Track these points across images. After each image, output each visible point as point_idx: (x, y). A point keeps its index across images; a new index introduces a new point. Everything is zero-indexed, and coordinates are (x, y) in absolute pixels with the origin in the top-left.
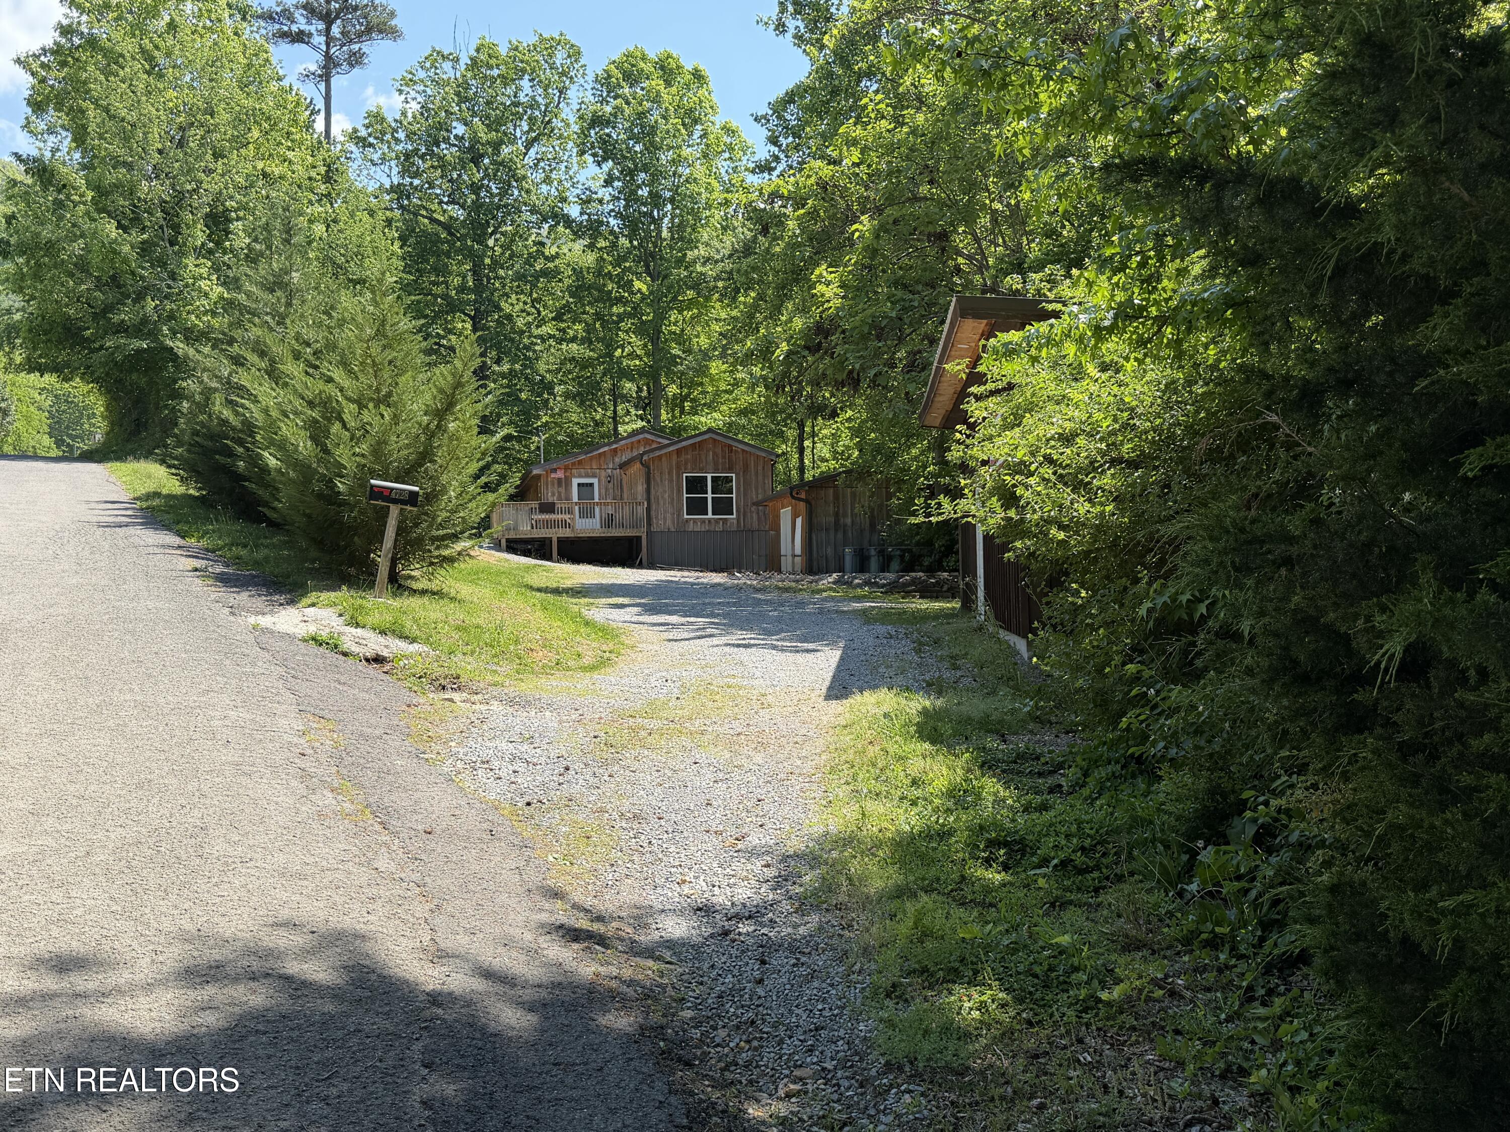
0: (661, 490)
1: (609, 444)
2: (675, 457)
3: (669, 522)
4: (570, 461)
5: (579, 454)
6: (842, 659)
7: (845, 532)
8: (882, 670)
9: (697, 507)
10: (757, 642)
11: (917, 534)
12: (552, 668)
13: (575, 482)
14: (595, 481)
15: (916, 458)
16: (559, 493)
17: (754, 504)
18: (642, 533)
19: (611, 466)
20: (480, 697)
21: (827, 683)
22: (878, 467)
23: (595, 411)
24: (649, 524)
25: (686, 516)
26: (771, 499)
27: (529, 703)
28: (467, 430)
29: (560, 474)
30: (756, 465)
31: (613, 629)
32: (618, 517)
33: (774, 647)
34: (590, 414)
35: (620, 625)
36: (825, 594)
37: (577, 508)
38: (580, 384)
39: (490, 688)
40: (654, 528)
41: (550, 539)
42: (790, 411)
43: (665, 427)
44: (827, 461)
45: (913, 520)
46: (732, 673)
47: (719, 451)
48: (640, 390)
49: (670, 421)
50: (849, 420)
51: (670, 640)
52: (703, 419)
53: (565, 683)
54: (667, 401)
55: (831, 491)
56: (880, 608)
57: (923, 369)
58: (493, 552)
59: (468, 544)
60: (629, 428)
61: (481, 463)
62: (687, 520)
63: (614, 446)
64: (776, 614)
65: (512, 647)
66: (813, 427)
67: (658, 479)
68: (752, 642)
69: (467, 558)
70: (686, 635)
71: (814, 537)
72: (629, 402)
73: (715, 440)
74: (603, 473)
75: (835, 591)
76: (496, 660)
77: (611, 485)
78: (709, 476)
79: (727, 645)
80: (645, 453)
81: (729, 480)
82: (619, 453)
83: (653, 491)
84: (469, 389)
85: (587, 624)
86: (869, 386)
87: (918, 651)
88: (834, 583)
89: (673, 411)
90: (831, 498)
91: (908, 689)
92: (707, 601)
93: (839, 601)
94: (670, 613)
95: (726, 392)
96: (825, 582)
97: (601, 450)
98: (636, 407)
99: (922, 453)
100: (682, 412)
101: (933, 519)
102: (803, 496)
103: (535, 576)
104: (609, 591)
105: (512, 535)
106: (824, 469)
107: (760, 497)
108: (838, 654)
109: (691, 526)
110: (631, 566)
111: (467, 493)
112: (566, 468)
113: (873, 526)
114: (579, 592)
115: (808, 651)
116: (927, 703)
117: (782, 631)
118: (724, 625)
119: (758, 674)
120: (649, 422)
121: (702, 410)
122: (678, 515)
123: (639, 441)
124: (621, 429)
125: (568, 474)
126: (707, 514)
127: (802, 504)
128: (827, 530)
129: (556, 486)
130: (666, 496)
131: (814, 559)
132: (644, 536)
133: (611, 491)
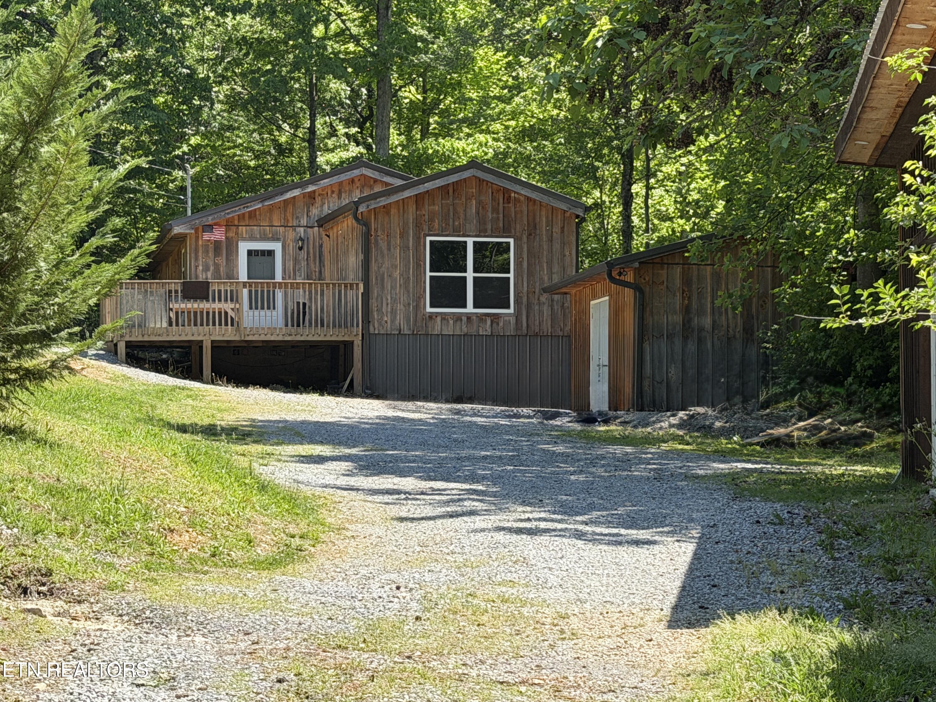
0: (387, 264)
1: (302, 185)
2: (412, 209)
3: (400, 319)
4: (234, 212)
5: (252, 200)
6: (696, 557)
7: (700, 341)
8: (766, 578)
9: (449, 293)
10: (550, 525)
11: (826, 346)
12: (204, 562)
13: (244, 247)
14: (277, 247)
15: (824, 216)
16: (217, 266)
17: (545, 290)
18: (356, 337)
19: (304, 222)
20: (85, 607)
21: (672, 599)
22: (759, 229)
23: (279, 128)
24: (367, 320)
25: (429, 309)
26: (574, 282)
27: (167, 620)
28: (71, 158)
29: (218, 235)
30: (551, 223)
31: (306, 498)
32: (314, 308)
33: (579, 535)
34: (270, 133)
35: (318, 491)
36: (664, 447)
37: (245, 291)
38: (255, 83)
39: (103, 594)
40: (375, 328)
41: (200, 344)
42: (609, 132)
43: (397, 156)
44: (671, 219)
45: (829, 323)
46: (509, 577)
47: (487, 198)
48: (355, 94)
49: (404, 147)
50: (710, 149)
51: (402, 519)
52: (460, 145)
53: (228, 589)
54: (399, 113)
55: (678, 270)
56: (761, 471)
57: (843, 65)
58: (104, 364)
59: (67, 349)
60: (335, 158)
61: (92, 215)
62: (432, 316)
63: (311, 188)
64: (582, 478)
65: (138, 526)
66: (648, 160)
67: (383, 245)
68: (543, 525)
69: (65, 373)
70: (429, 511)
71: (647, 347)
72: (335, 113)
73: (481, 181)
74: (291, 235)
75: (681, 440)
76: (111, 546)
77: (303, 254)
78: (470, 242)
79: (500, 529)
80: (362, 200)
81: (504, 249)
82: (318, 199)
83: (374, 267)
84: (76, 89)
85: (263, 488)
86: (748, 93)
87: (828, 548)
88: (680, 426)
89: (409, 130)
90: (678, 282)
91: (812, 613)
92: (464, 453)
93: (688, 460)
94: (402, 473)
95: (500, 99)
96: (665, 424)
97: (289, 195)
98: (348, 124)
99: (834, 208)
100: (425, 134)
101: (865, 322)
102: (629, 277)
103: (173, 406)
104: (298, 434)
105: (137, 337)
106: (664, 232)
107: (556, 279)
108: (689, 548)
109: (437, 328)
110: (335, 392)
111: (67, 264)
112: (229, 225)
113: (748, 331)
114: (249, 434)
115: (637, 543)
116: (847, 638)
117: (591, 507)
118: (494, 495)
119: (553, 580)
120: (368, 147)
121: (459, 129)
122: (417, 307)
123: (353, 181)
124: (321, 159)
125: (231, 234)
126: (464, 306)
127: (628, 293)
128: (670, 336)
129: (211, 254)
130: (397, 274)
131: (646, 383)
132: (358, 342)
133: (304, 264)
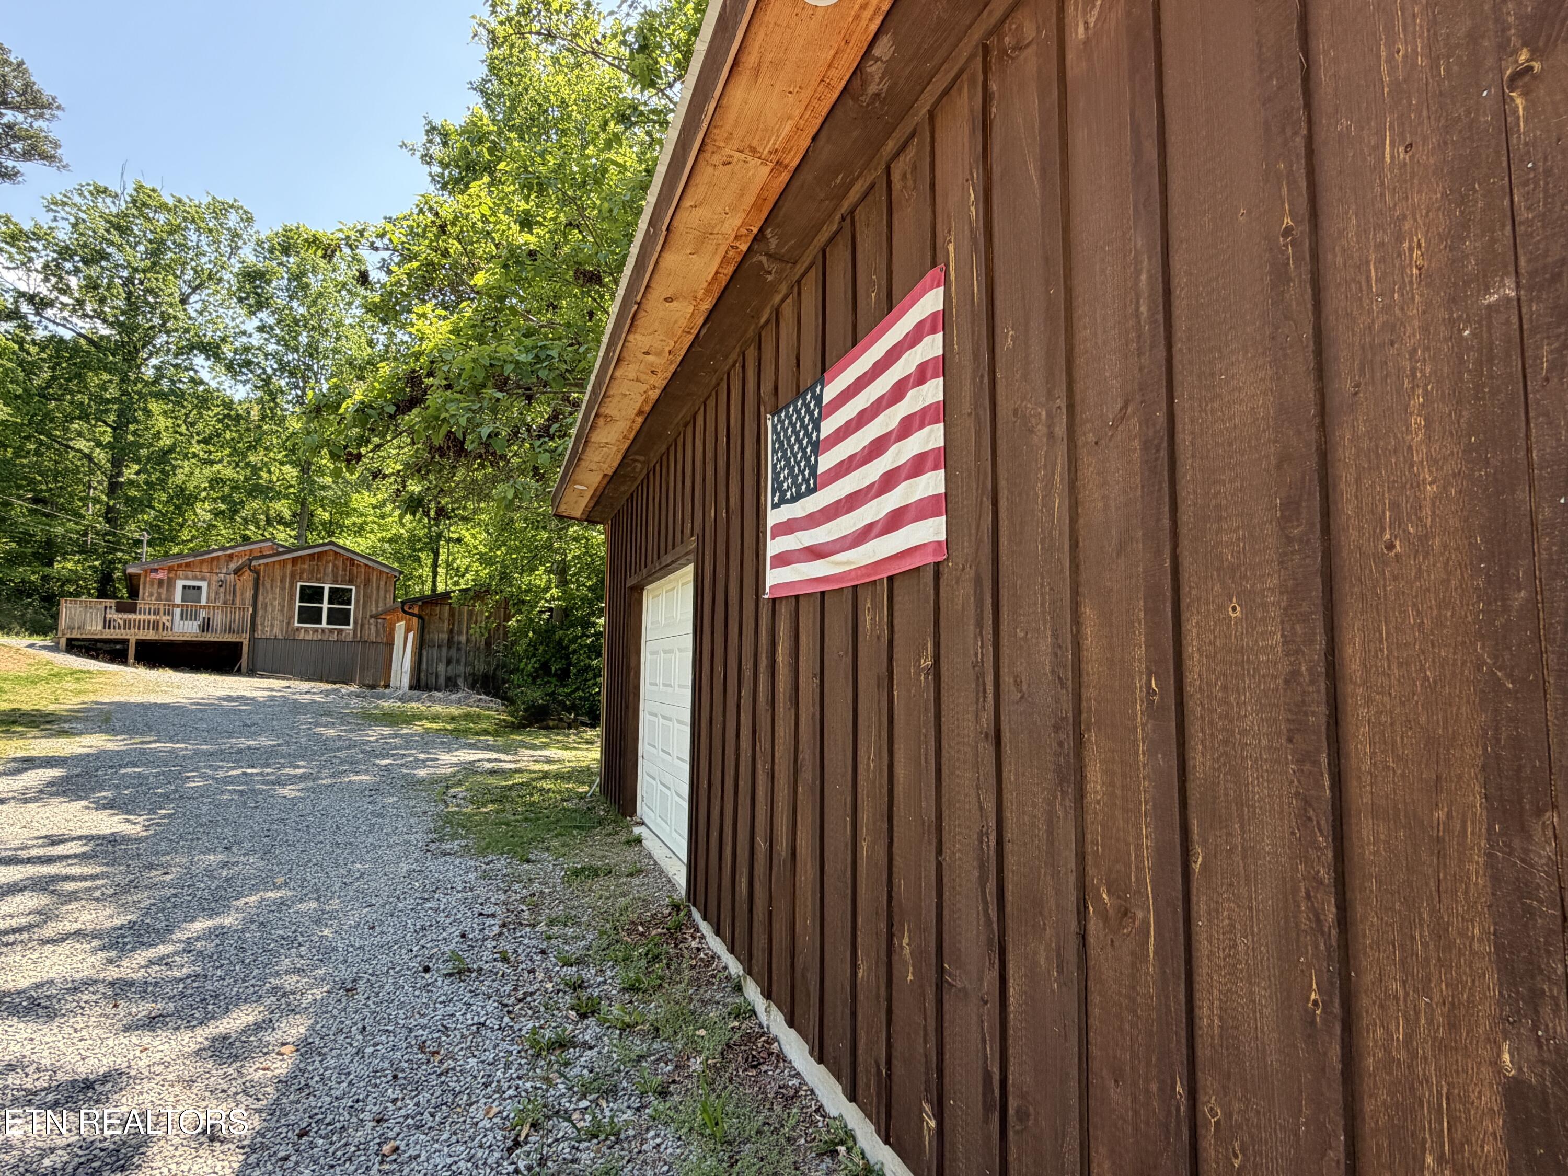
0: (270, 596)
2: (289, 566)
3: (276, 630)
4: (176, 562)
5: (188, 556)
7: (458, 649)
9: (310, 616)
13: (180, 584)
14: (204, 585)
16: (159, 594)
17: (371, 617)
18: (245, 639)
19: (224, 571)
24: (253, 629)
25: (296, 625)
26: (389, 613)
29: (162, 575)
30: (378, 580)
37: (178, 610)
40: (258, 635)
41: (126, 641)
47: (340, 563)
55: (447, 607)
62: (298, 629)
63: (230, 552)
67: (268, 586)
71: (424, 653)
73: (336, 553)
74: (215, 578)
77: (222, 590)
78: (327, 587)
80: (254, 558)
81: (348, 592)
82: (235, 559)
83: (260, 598)
90: (446, 615)
97: (214, 554)
102: (417, 611)
105: (76, 635)
107: (380, 610)
109: (301, 635)
112: (170, 569)
113: (488, 645)
122: (288, 623)
125: (171, 575)
126: (320, 622)
127: (415, 620)
128: (439, 646)
129: (156, 586)
130: (276, 603)
131: (422, 675)
132: (246, 643)
133: (222, 595)
